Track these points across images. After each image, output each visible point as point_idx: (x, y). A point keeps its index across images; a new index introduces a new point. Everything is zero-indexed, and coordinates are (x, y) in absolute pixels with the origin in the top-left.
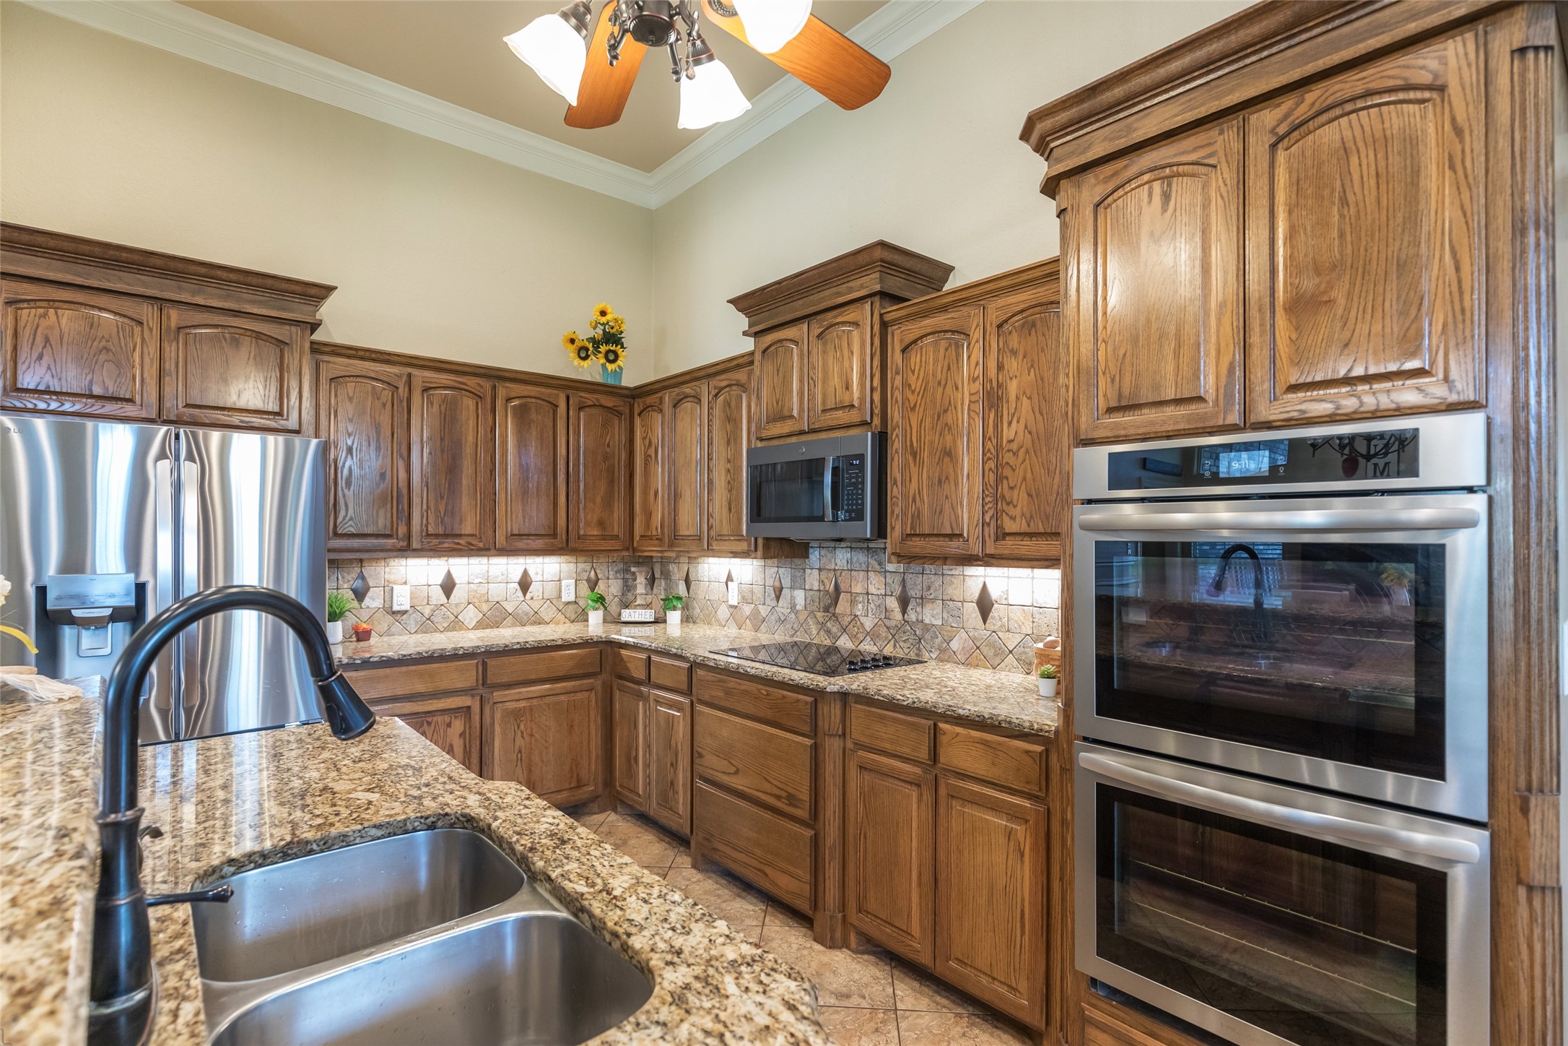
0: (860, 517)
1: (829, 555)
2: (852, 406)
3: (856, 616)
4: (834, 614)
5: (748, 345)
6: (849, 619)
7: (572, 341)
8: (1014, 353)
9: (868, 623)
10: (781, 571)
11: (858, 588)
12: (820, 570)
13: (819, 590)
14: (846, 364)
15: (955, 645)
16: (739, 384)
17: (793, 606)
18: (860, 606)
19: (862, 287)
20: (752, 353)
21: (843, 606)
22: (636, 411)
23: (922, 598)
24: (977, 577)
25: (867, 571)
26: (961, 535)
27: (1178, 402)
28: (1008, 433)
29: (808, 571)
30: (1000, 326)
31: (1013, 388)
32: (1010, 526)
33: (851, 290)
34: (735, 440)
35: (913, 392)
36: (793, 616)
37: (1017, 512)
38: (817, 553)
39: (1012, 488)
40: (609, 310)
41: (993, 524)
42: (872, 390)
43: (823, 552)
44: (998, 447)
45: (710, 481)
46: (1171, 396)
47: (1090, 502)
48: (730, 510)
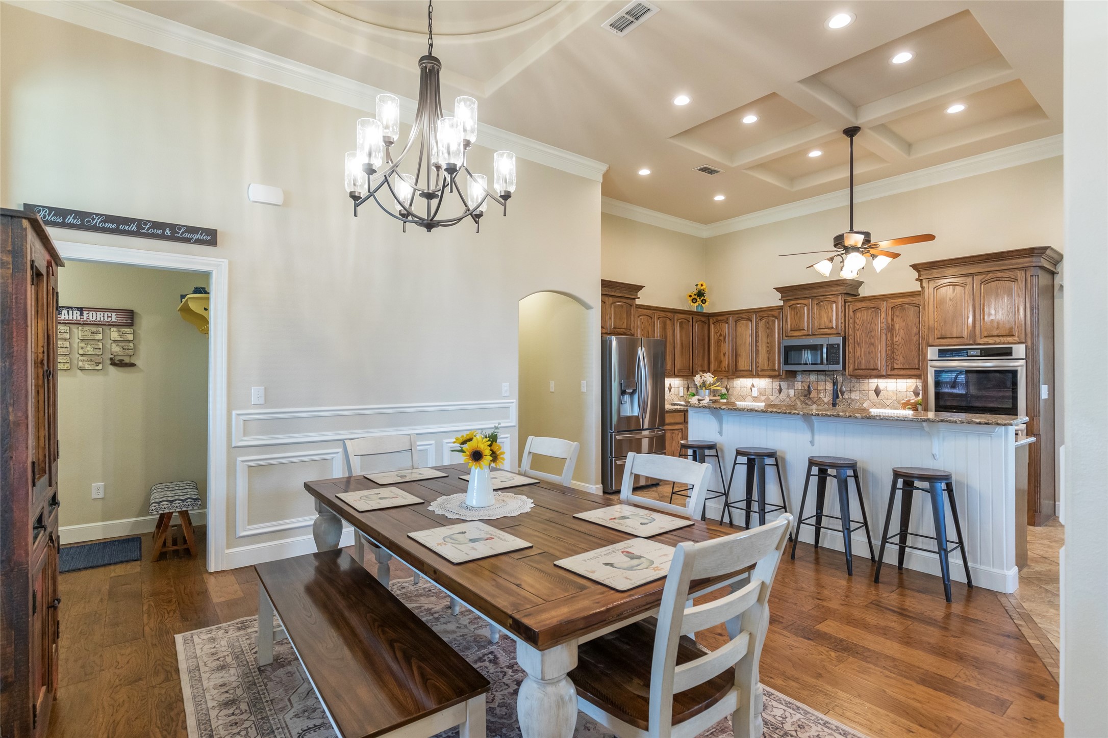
0: (838, 363)
1: (807, 377)
2: (833, 328)
3: (820, 398)
4: (809, 398)
5: (781, 303)
6: (817, 399)
7: (690, 296)
8: (897, 316)
10: (781, 383)
11: (821, 388)
12: (802, 382)
13: (802, 389)
14: (830, 314)
15: (865, 405)
16: (773, 316)
17: (788, 396)
18: (822, 394)
19: (837, 291)
20: (782, 306)
21: (813, 394)
22: (711, 321)
23: (851, 390)
24: (874, 383)
25: (825, 382)
26: (878, 369)
27: (957, 338)
28: (895, 339)
29: (796, 383)
30: (892, 308)
31: (897, 327)
32: (896, 366)
33: (832, 291)
34: (772, 336)
35: (858, 325)
36: (788, 399)
37: (899, 362)
38: (801, 376)
39: (897, 355)
40: (704, 284)
41: (890, 366)
42: (841, 323)
43: (803, 376)
44: (892, 344)
45: (757, 351)
46: (955, 336)
47: (932, 360)
48: (769, 361)
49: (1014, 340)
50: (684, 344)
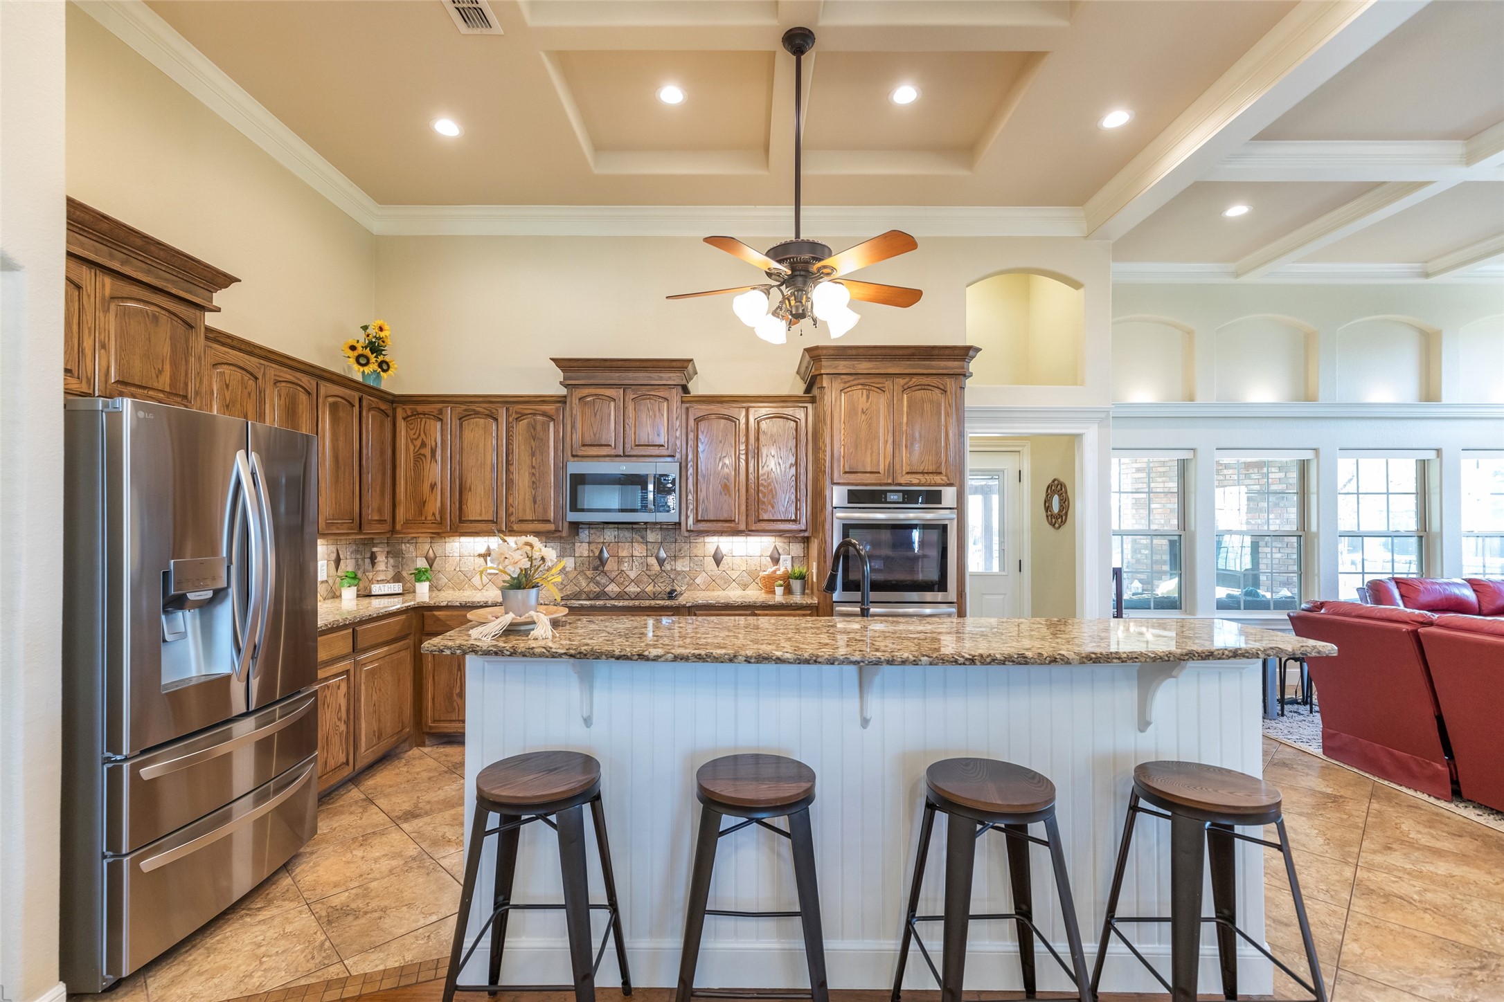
1: (598, 533)
2: (662, 446)
3: (622, 571)
4: (603, 572)
5: (563, 391)
6: (617, 573)
7: (353, 348)
8: (764, 434)
9: (633, 575)
11: (623, 553)
12: (589, 544)
13: (589, 557)
14: (657, 420)
15: (698, 581)
16: (544, 414)
18: (626, 564)
19: (671, 379)
20: (565, 396)
21: (611, 566)
22: (399, 415)
23: (675, 556)
24: (713, 543)
25: (632, 542)
26: (734, 521)
27: (871, 473)
28: (761, 472)
29: (577, 545)
30: (756, 419)
31: (764, 450)
32: (765, 516)
33: (661, 379)
34: (541, 453)
35: (703, 443)
36: (562, 575)
38: (587, 532)
40: (386, 327)
41: (753, 515)
42: (676, 438)
43: (592, 531)
44: (757, 478)
45: (510, 483)
46: (869, 469)
47: (839, 508)
48: (535, 502)
49: (942, 480)
50: (340, 459)
